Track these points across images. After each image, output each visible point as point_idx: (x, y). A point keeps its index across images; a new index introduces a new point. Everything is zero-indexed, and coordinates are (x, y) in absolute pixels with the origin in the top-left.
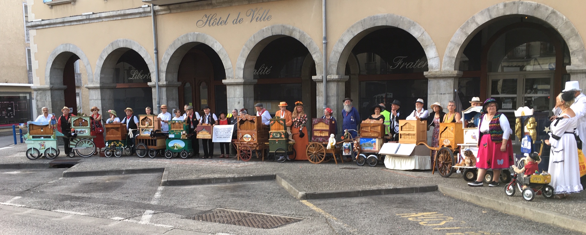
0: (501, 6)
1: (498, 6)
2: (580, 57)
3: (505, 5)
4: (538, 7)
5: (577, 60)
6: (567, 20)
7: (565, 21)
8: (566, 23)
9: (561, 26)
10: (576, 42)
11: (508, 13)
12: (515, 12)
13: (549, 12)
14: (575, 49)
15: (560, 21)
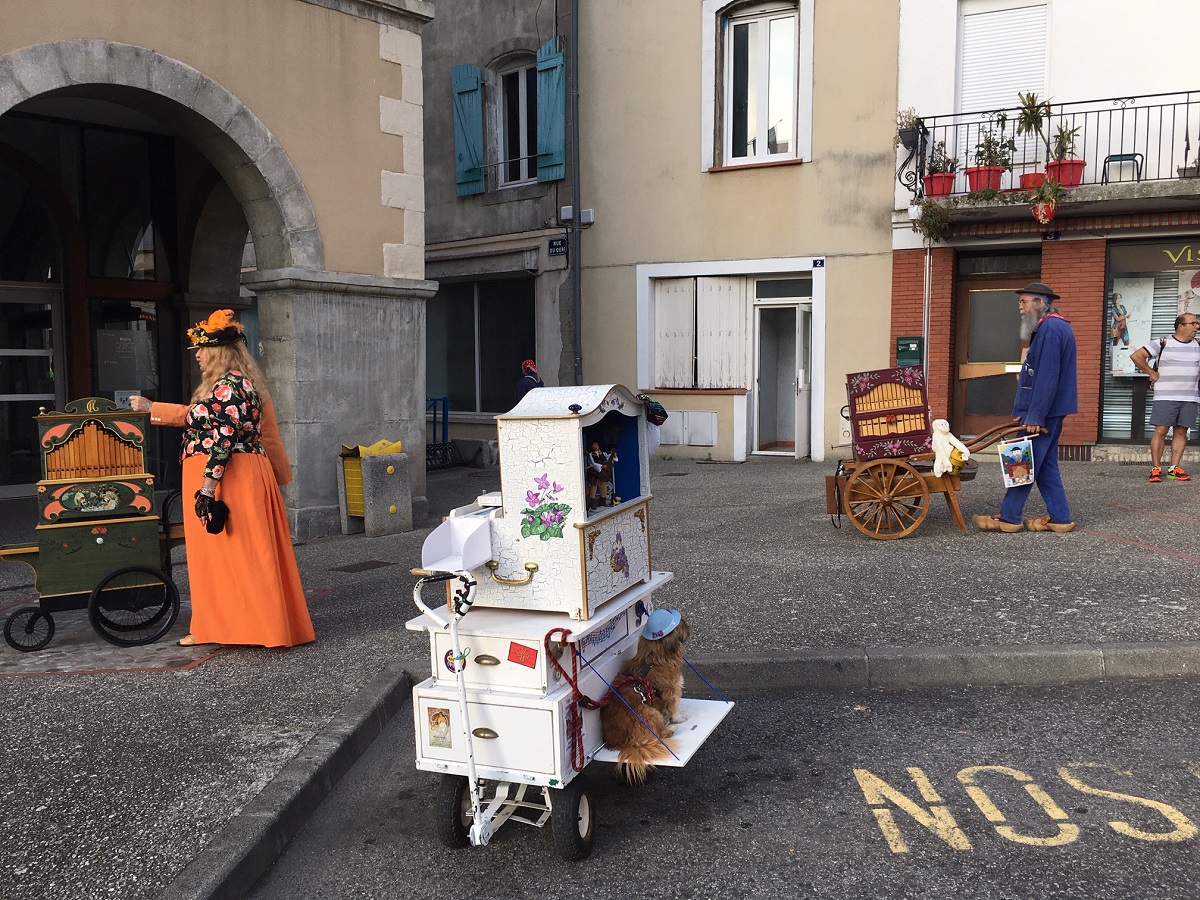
0: (98, 52)
1: (89, 48)
2: (311, 250)
3: (111, 51)
4: (202, 86)
5: (305, 255)
6: (277, 145)
7: (271, 146)
8: (274, 150)
9: (262, 156)
10: (298, 208)
11: (121, 81)
12: (141, 84)
13: (234, 109)
14: (300, 226)
15: (261, 144)
